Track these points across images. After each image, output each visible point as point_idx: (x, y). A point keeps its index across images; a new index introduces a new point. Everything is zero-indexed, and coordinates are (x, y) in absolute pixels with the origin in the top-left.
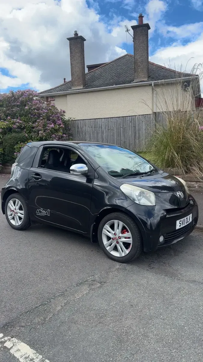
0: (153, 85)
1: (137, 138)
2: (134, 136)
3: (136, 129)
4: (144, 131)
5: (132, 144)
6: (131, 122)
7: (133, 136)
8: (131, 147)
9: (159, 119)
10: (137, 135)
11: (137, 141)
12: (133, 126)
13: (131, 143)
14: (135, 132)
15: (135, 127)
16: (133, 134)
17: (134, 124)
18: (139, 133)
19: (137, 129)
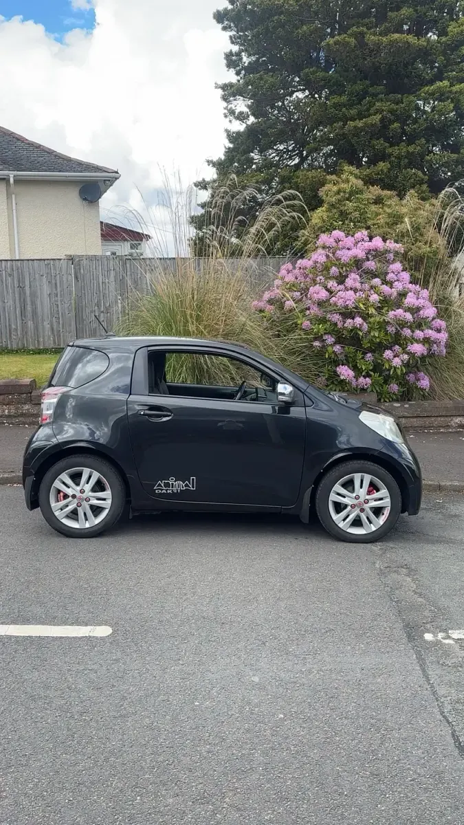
0: (12, 180)
1: (29, 314)
2: (21, 307)
3: (25, 294)
4: (46, 300)
5: (16, 330)
6: (10, 275)
7: (18, 310)
8: (15, 337)
9: (82, 271)
10: (29, 308)
11: (30, 324)
12: (16, 285)
13: (13, 327)
14: (22, 300)
15: (21, 288)
16: (18, 305)
17: (19, 281)
18: (33, 303)
19: (28, 292)
